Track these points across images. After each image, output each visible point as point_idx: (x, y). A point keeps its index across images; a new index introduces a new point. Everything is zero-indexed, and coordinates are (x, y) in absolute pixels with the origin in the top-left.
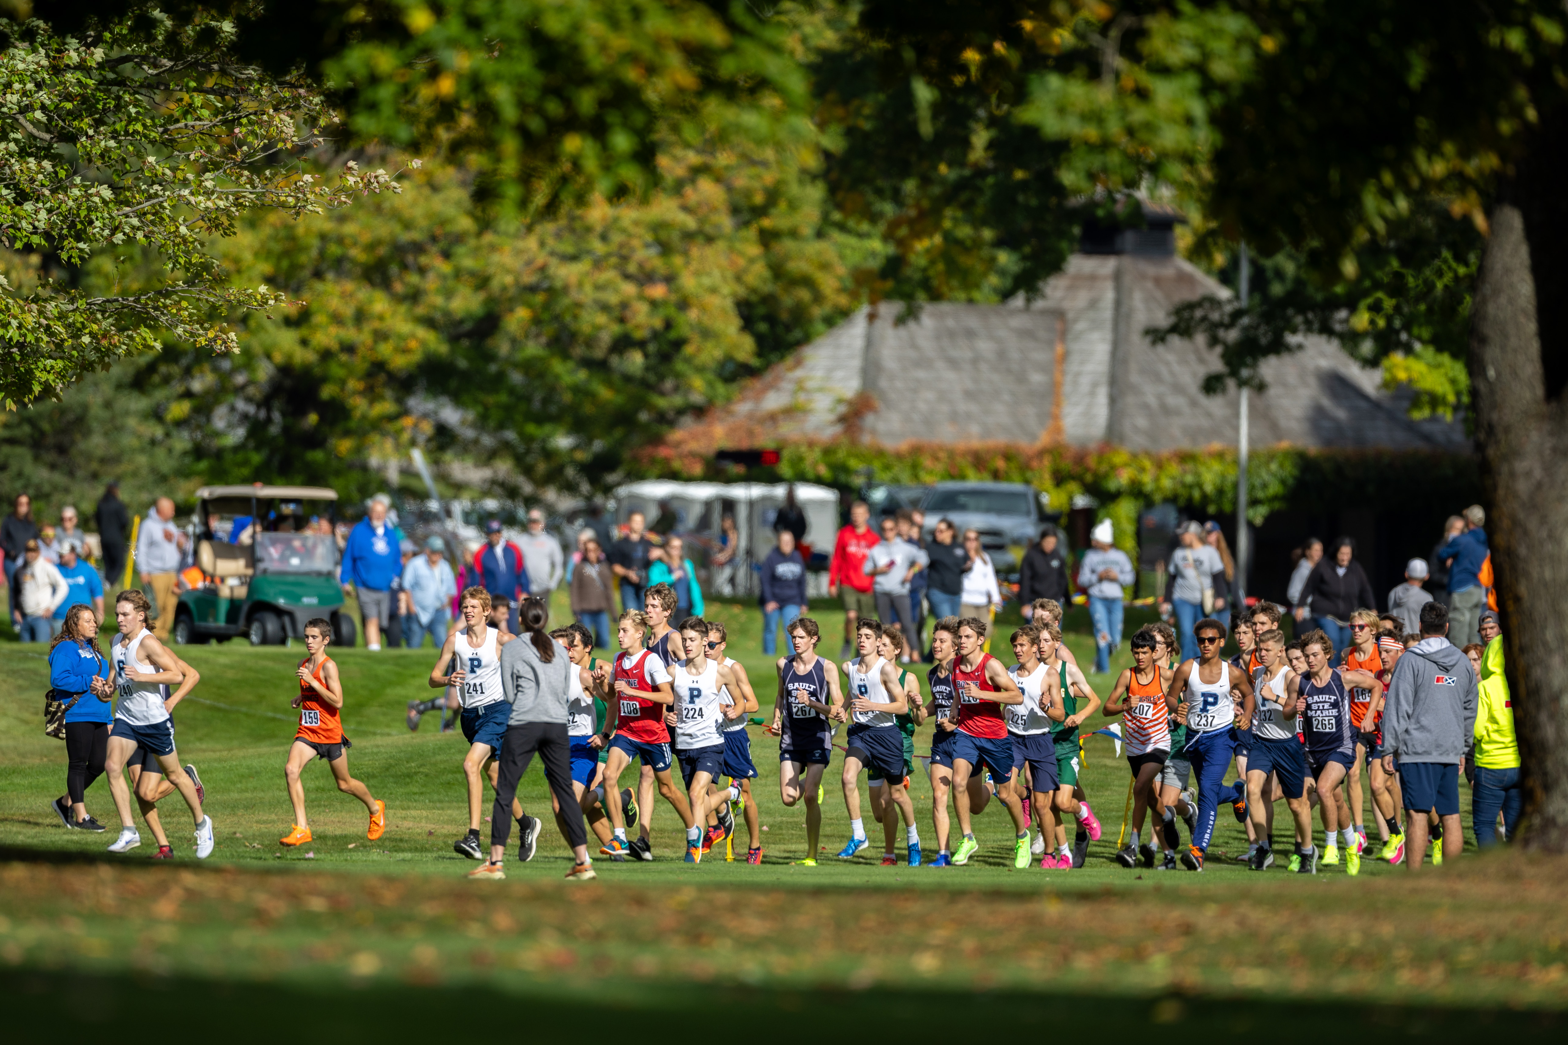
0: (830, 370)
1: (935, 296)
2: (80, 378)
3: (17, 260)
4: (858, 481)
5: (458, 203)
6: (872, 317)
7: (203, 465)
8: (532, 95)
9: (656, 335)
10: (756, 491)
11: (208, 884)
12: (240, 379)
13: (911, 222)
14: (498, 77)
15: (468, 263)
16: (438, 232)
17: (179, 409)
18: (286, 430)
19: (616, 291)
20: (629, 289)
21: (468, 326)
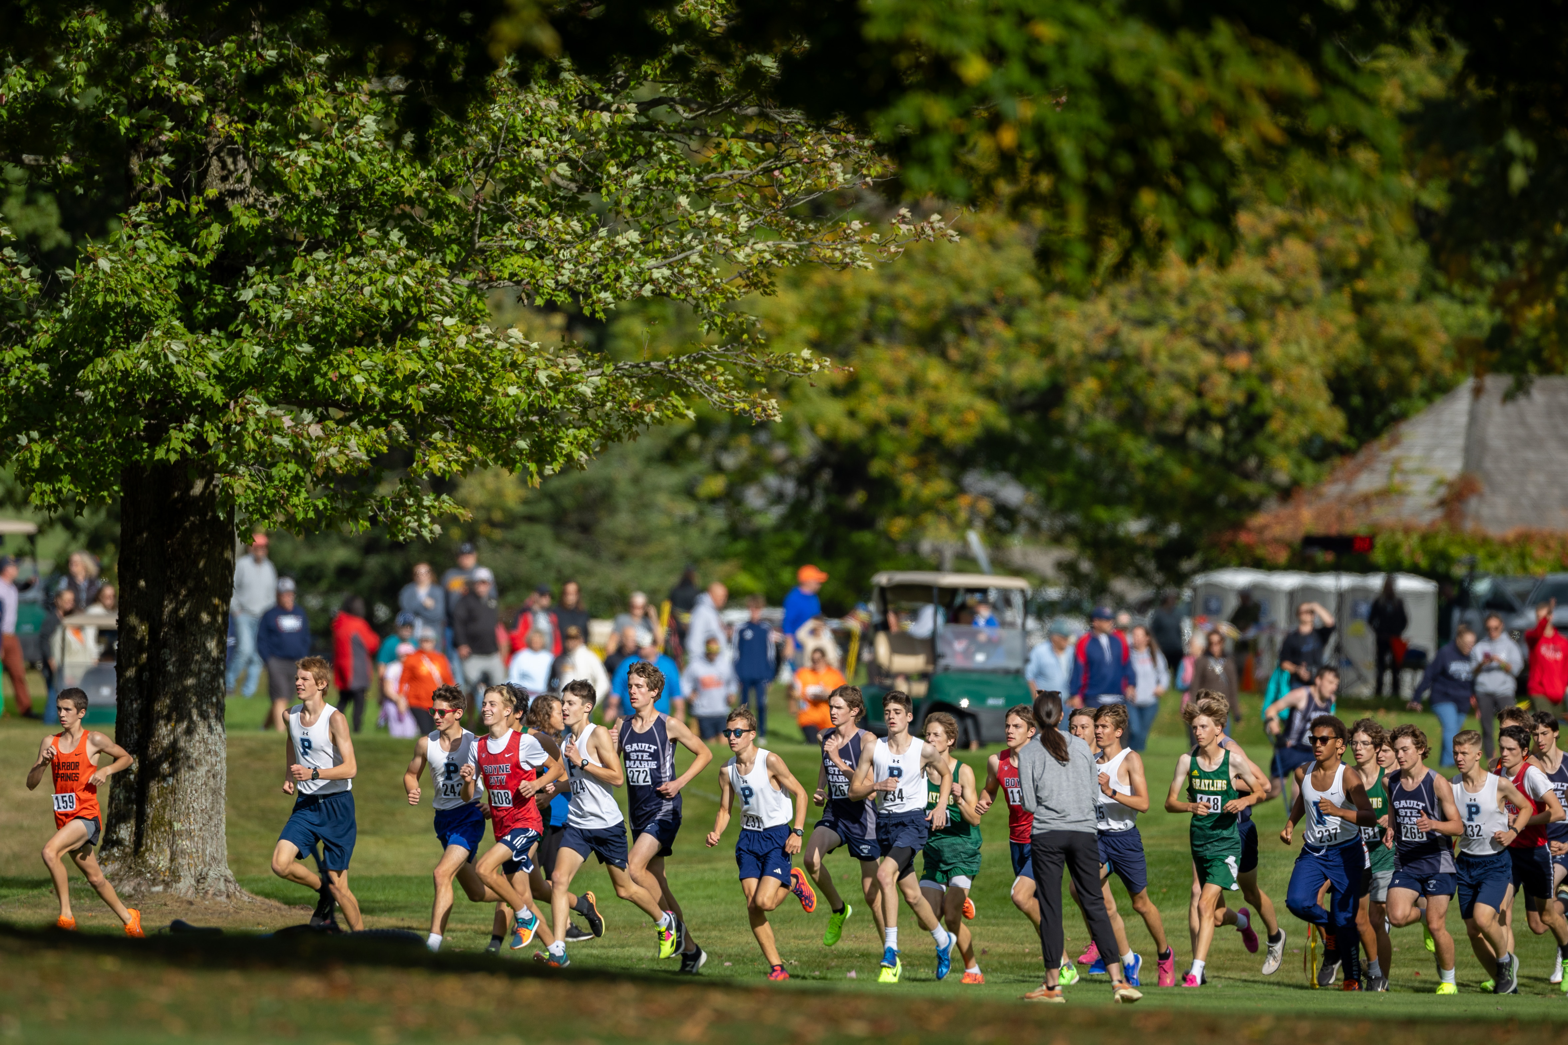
0: (1430, 450)
1: (1547, 369)
2: (604, 447)
3: (538, 321)
4: (1459, 571)
5: (1020, 263)
6: (1478, 392)
7: (741, 546)
8: (1099, 149)
9: (1236, 409)
10: (1346, 581)
11: (740, 1005)
12: (779, 452)
13: (1523, 288)
14: (1063, 129)
15: (1031, 328)
16: (999, 295)
17: (716, 485)
18: (830, 509)
19: (1194, 360)
20: (1208, 359)
21: (1028, 399)
